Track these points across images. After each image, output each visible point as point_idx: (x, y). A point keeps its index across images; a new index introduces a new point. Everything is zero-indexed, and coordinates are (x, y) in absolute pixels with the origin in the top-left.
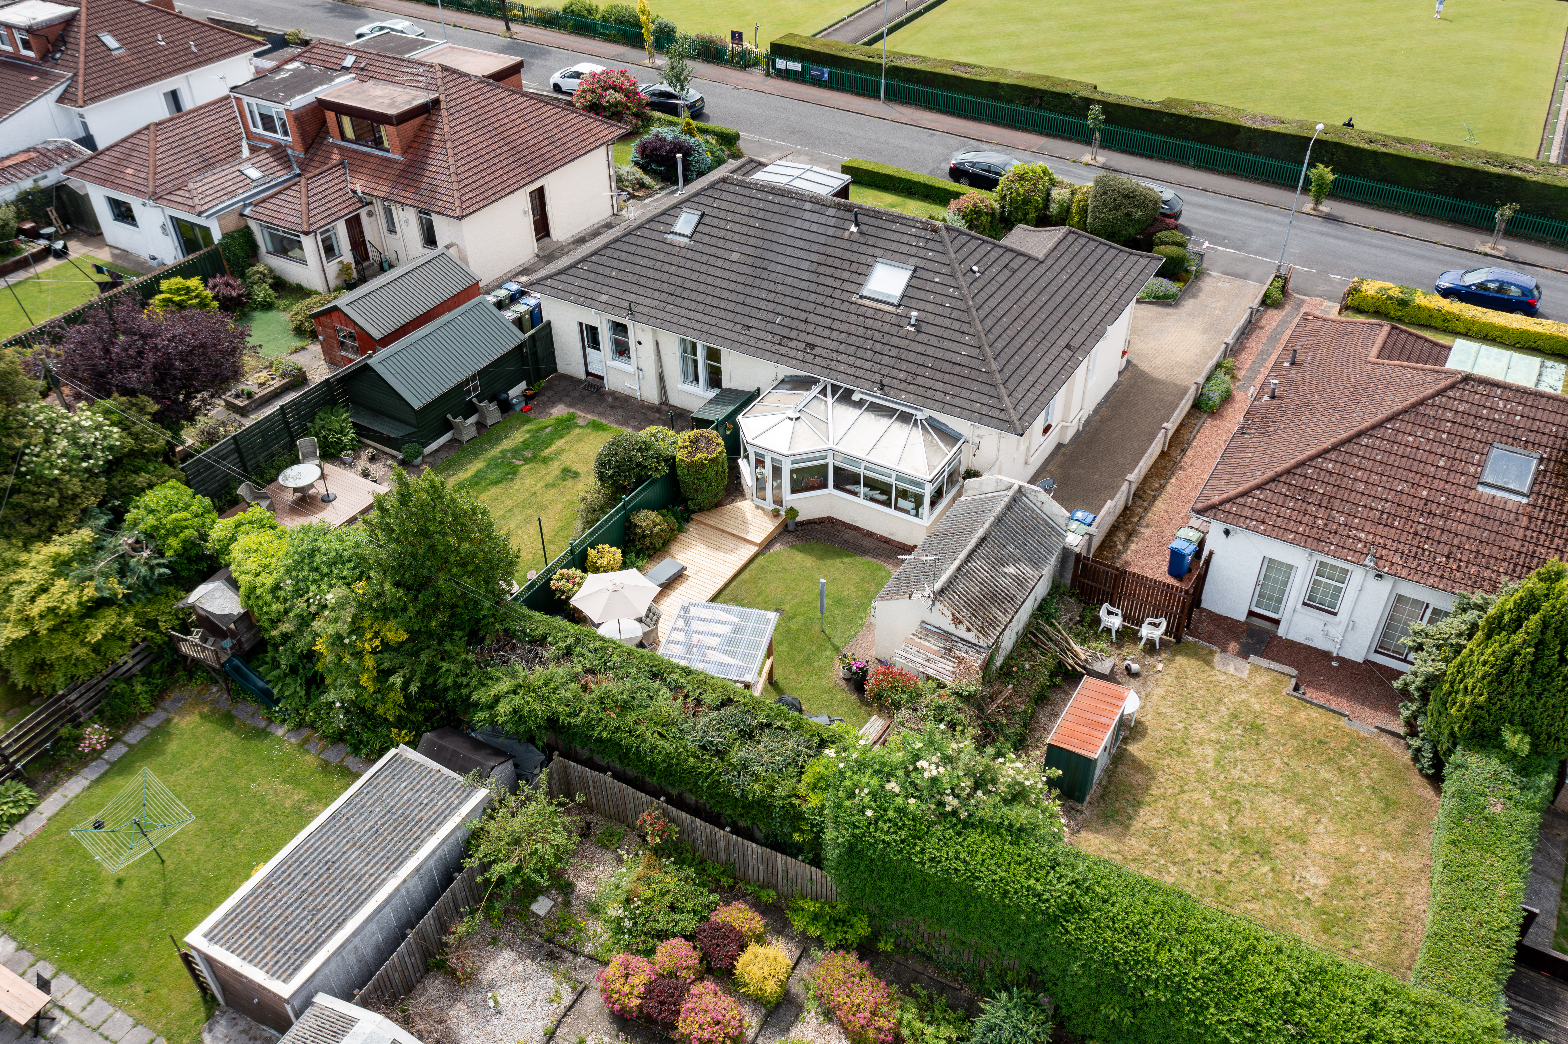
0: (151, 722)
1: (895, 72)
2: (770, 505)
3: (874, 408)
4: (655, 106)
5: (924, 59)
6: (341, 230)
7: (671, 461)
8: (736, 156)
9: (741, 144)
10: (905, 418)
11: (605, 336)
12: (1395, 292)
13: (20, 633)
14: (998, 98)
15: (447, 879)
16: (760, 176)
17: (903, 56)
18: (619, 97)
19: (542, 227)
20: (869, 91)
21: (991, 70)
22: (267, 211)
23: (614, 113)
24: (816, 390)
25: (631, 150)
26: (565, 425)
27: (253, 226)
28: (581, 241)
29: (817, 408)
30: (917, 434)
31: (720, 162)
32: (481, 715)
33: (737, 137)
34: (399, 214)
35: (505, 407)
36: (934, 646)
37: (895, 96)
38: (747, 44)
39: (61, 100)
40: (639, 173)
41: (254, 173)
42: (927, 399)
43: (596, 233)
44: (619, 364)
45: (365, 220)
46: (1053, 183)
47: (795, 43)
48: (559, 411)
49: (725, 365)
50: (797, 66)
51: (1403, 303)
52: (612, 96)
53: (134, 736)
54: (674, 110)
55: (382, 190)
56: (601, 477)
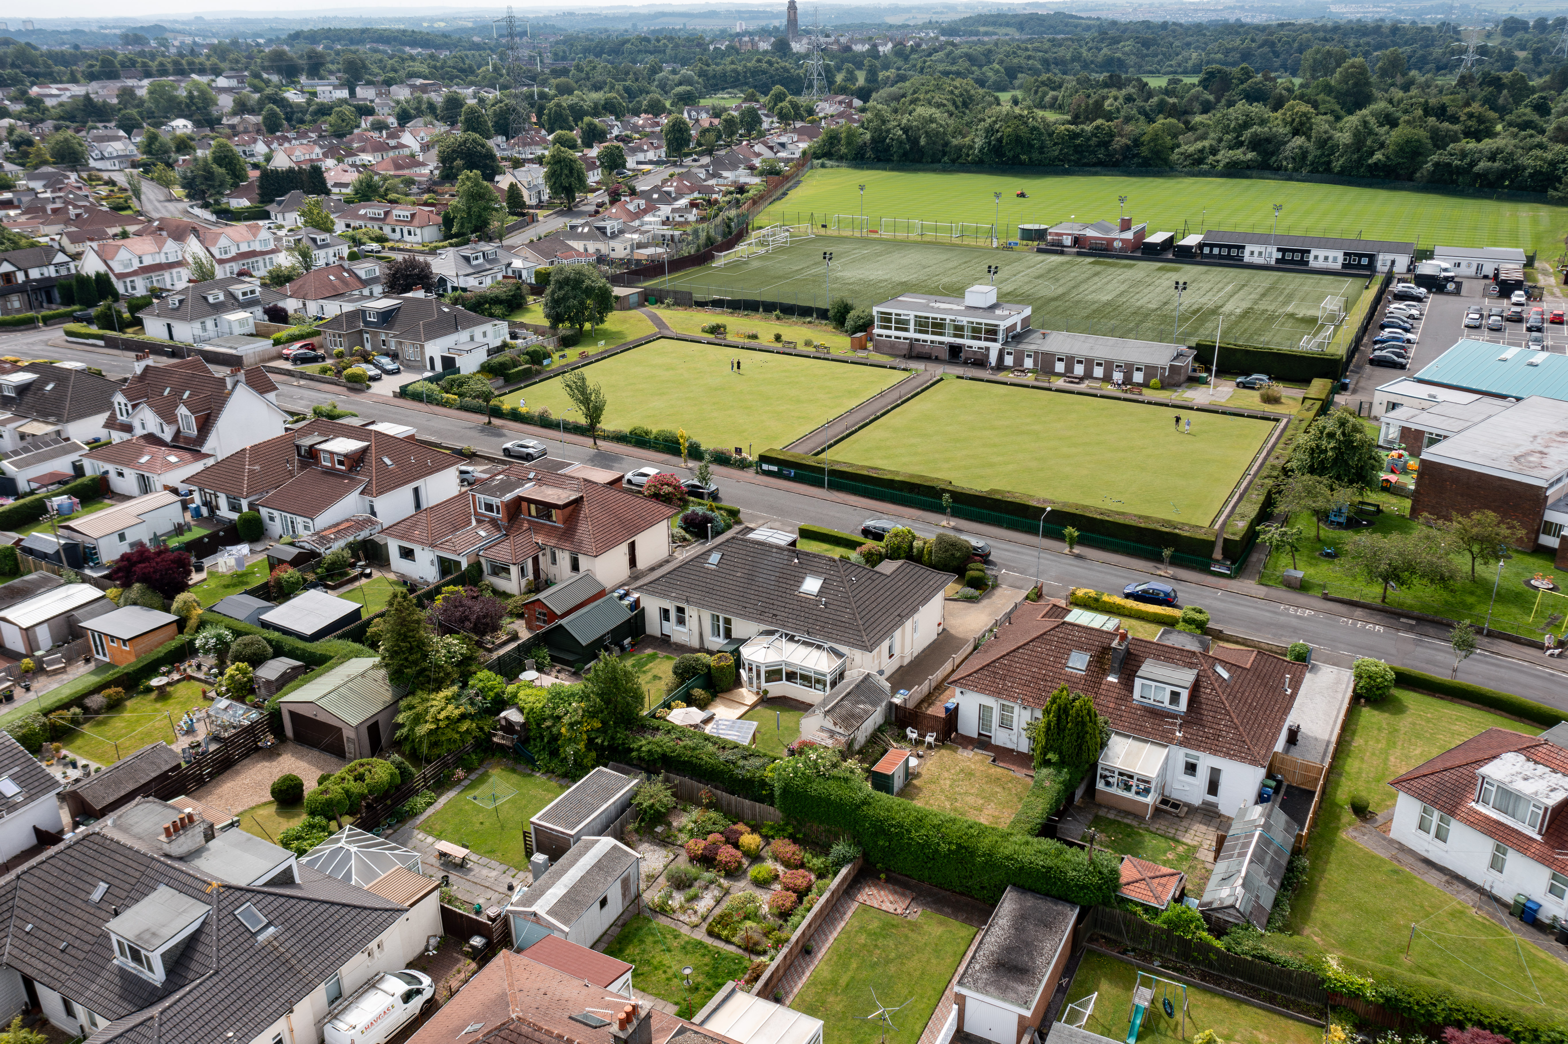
0: (480, 772)
1: (833, 473)
2: (755, 689)
3: (805, 643)
4: (691, 493)
5: (851, 465)
6: (530, 562)
7: (708, 667)
8: (739, 522)
9: (741, 516)
10: (819, 647)
11: (673, 614)
12: (1093, 593)
13: (433, 726)
14: (894, 488)
15: (623, 811)
16: (751, 536)
17: (838, 463)
18: (670, 489)
19: (633, 562)
20: (818, 484)
21: (890, 472)
22: (492, 553)
23: (666, 499)
24: (777, 635)
25: (678, 520)
26: (653, 658)
27: (483, 561)
28: (652, 569)
29: (777, 643)
30: (825, 654)
31: (729, 527)
32: (634, 754)
33: (738, 512)
34: (559, 554)
35: (623, 649)
36: (825, 735)
37: (834, 486)
38: (744, 455)
39: (362, 493)
40: (683, 533)
41: (483, 533)
42: (829, 638)
43: (660, 565)
44: (680, 628)
45: (541, 558)
46: (914, 537)
47: (774, 455)
48: (649, 651)
49: (733, 627)
50: (775, 468)
51: (1096, 600)
52: (666, 489)
53: (473, 777)
54: (701, 496)
55: (553, 542)
56: (675, 673)
